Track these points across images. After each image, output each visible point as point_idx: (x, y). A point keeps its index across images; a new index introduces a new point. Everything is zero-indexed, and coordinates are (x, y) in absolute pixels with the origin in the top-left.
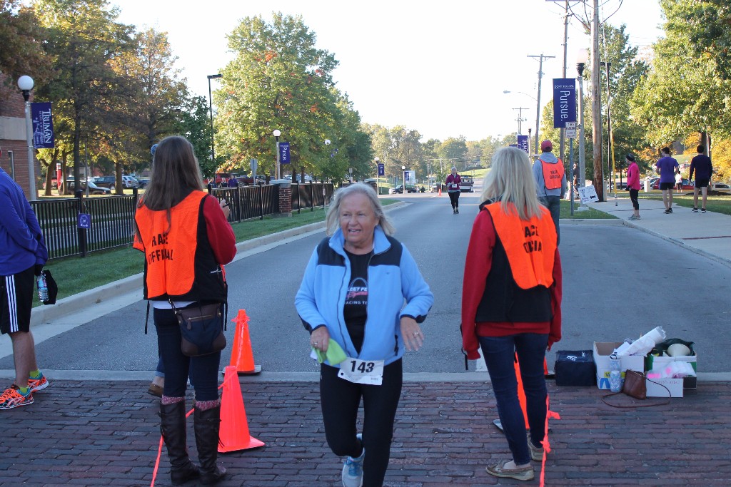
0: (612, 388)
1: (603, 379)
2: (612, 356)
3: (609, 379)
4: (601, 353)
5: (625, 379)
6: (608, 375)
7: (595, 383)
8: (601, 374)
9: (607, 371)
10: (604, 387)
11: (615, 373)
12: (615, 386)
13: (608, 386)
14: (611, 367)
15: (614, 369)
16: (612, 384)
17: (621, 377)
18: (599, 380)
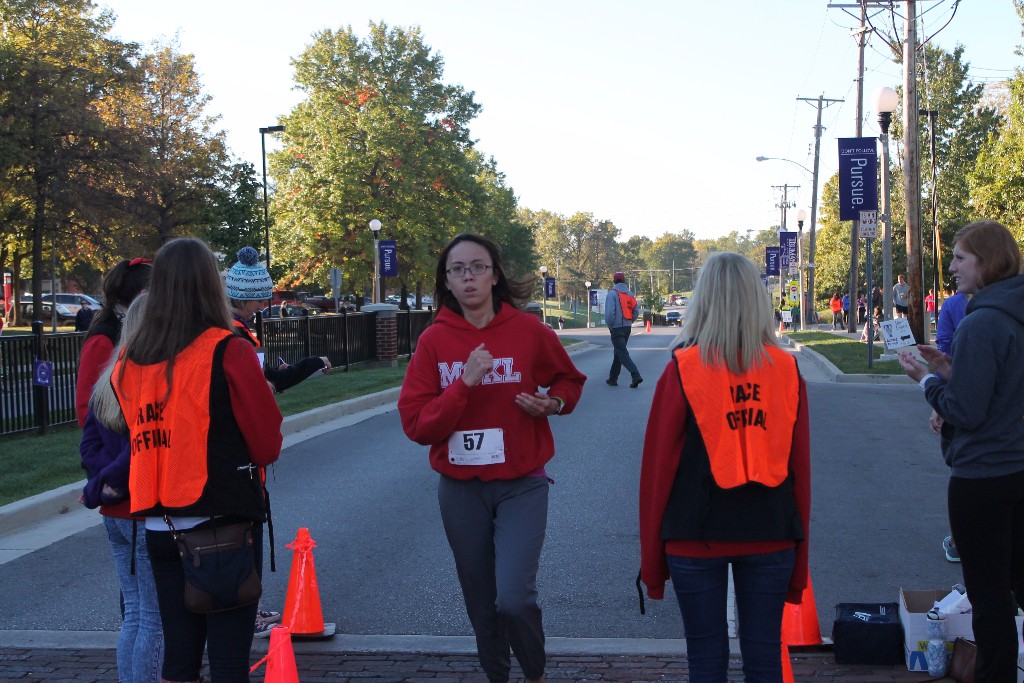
0: (930, 668)
1: (915, 654)
2: (931, 615)
3: (927, 654)
4: (911, 609)
5: (953, 655)
6: (924, 646)
7: (903, 662)
8: (911, 644)
9: (923, 639)
10: (918, 667)
11: (935, 643)
12: (935, 665)
13: (924, 665)
14: (929, 632)
15: (934, 637)
16: (931, 662)
17: (947, 649)
18: (909, 654)
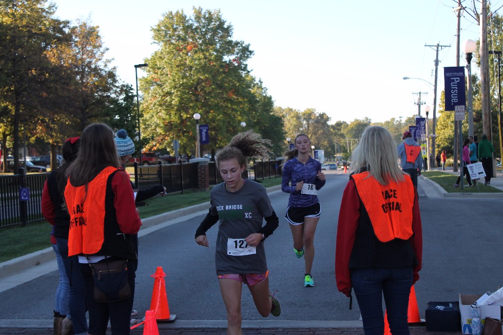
0: (473, 332)
1: (465, 326)
2: (473, 306)
3: (471, 326)
4: (464, 303)
5: (484, 326)
6: (470, 321)
7: (460, 330)
8: (464, 321)
9: (469, 318)
10: (467, 332)
11: (476, 320)
12: (476, 330)
13: (470, 331)
14: (472, 315)
15: (475, 317)
16: (473, 329)
17: (481, 323)
18: (463, 326)
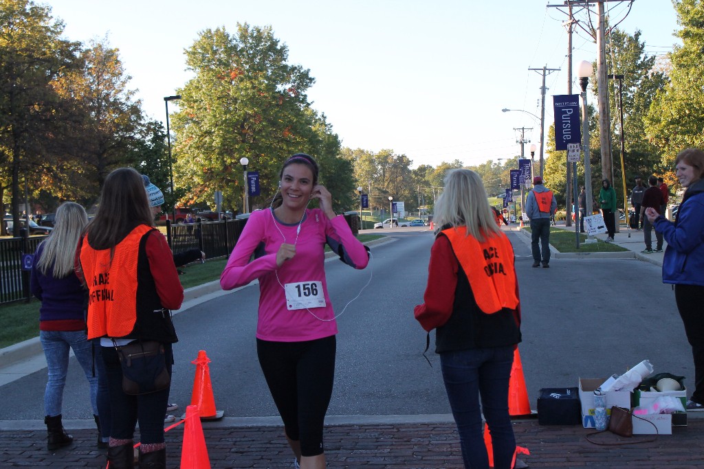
0: (597, 425)
1: (587, 417)
2: (597, 393)
3: (594, 417)
4: (584, 390)
5: (611, 417)
6: (593, 412)
7: (580, 422)
8: (585, 412)
9: (591, 408)
10: (589, 425)
11: (600, 409)
12: (600, 423)
13: (593, 423)
14: (595, 403)
15: (599, 406)
16: (597, 421)
17: (606, 413)
18: (584, 417)
